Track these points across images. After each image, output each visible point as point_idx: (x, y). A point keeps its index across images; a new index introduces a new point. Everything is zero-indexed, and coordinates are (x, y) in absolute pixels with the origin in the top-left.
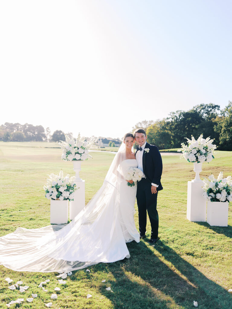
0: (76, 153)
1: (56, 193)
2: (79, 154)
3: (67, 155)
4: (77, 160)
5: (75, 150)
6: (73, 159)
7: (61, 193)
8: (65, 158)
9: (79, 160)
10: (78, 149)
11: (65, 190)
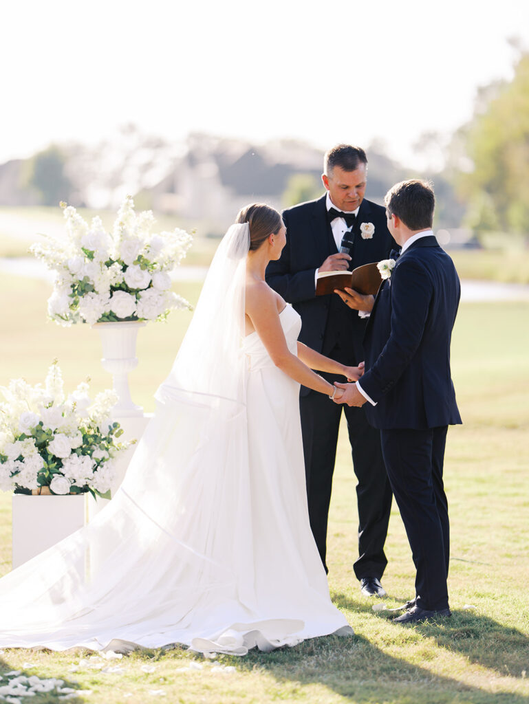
0: (113, 289)
1: (36, 463)
2: (128, 290)
3: (72, 296)
4: (119, 320)
5: (113, 275)
6: (103, 316)
7: (58, 461)
8: (64, 309)
9: (128, 319)
10: (124, 268)
11: (73, 451)
